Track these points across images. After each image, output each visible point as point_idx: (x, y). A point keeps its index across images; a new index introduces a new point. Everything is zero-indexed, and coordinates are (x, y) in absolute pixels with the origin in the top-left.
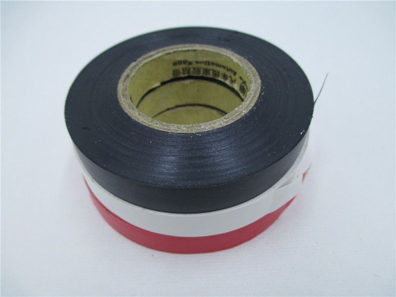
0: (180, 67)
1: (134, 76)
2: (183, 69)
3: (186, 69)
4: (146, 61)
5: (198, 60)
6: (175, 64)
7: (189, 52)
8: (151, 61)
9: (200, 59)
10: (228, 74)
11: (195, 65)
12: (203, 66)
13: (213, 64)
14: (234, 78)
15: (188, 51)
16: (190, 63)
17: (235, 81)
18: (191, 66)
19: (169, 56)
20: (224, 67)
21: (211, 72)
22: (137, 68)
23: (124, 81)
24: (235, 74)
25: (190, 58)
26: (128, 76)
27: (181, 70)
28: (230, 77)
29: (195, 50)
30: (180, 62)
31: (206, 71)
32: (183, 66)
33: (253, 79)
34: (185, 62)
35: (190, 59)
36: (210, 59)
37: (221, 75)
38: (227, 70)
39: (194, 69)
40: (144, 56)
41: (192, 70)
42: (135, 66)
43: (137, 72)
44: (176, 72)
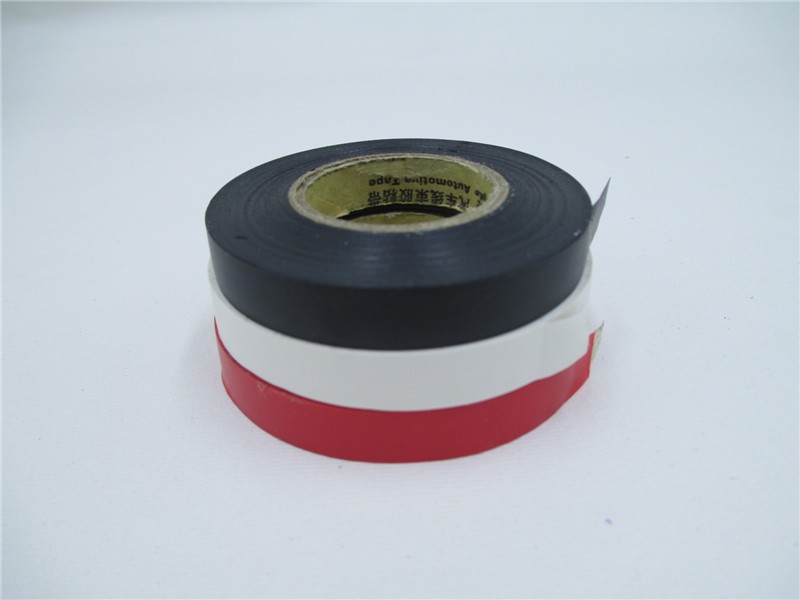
0: (380, 189)
1: (311, 185)
2: (385, 192)
3: (389, 192)
4: (329, 170)
5: (409, 176)
6: (372, 183)
7: (395, 163)
8: (336, 171)
9: (411, 175)
10: (457, 193)
11: (403, 186)
12: (417, 186)
13: (433, 180)
14: (465, 196)
15: (393, 160)
16: (396, 182)
17: (468, 201)
18: (397, 187)
19: (363, 167)
20: (450, 183)
21: (430, 195)
22: (316, 178)
23: (298, 189)
24: (467, 189)
25: (396, 171)
26: (302, 184)
27: (381, 195)
28: (460, 197)
29: (403, 159)
30: (381, 180)
31: (422, 194)
32: (385, 187)
33: (495, 182)
34: (387, 180)
35: (395, 174)
36: (428, 173)
37: (445, 198)
38: (456, 187)
39: (403, 192)
40: (326, 166)
41: (399, 194)
42: (312, 175)
43: (316, 181)
44: (373, 196)
